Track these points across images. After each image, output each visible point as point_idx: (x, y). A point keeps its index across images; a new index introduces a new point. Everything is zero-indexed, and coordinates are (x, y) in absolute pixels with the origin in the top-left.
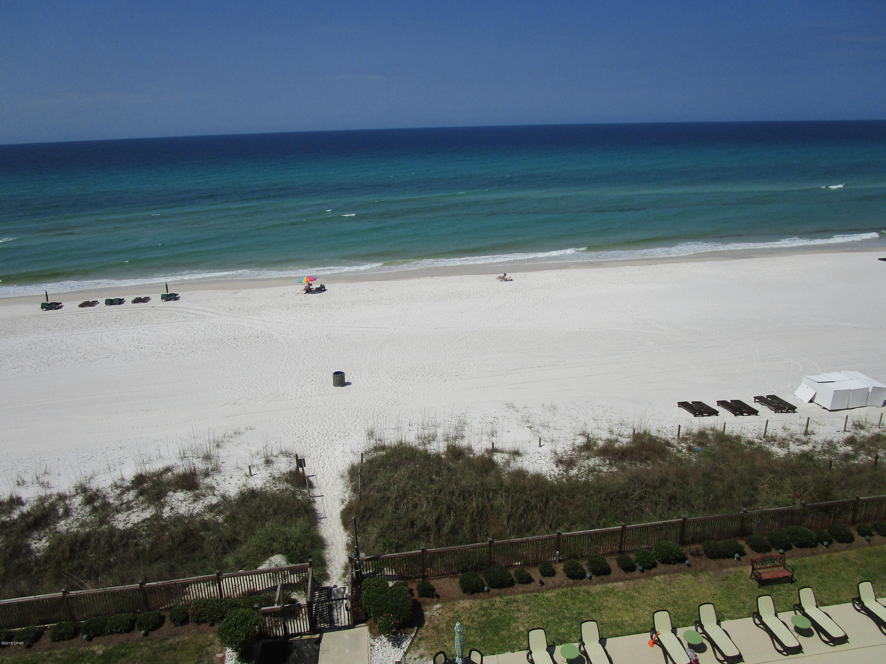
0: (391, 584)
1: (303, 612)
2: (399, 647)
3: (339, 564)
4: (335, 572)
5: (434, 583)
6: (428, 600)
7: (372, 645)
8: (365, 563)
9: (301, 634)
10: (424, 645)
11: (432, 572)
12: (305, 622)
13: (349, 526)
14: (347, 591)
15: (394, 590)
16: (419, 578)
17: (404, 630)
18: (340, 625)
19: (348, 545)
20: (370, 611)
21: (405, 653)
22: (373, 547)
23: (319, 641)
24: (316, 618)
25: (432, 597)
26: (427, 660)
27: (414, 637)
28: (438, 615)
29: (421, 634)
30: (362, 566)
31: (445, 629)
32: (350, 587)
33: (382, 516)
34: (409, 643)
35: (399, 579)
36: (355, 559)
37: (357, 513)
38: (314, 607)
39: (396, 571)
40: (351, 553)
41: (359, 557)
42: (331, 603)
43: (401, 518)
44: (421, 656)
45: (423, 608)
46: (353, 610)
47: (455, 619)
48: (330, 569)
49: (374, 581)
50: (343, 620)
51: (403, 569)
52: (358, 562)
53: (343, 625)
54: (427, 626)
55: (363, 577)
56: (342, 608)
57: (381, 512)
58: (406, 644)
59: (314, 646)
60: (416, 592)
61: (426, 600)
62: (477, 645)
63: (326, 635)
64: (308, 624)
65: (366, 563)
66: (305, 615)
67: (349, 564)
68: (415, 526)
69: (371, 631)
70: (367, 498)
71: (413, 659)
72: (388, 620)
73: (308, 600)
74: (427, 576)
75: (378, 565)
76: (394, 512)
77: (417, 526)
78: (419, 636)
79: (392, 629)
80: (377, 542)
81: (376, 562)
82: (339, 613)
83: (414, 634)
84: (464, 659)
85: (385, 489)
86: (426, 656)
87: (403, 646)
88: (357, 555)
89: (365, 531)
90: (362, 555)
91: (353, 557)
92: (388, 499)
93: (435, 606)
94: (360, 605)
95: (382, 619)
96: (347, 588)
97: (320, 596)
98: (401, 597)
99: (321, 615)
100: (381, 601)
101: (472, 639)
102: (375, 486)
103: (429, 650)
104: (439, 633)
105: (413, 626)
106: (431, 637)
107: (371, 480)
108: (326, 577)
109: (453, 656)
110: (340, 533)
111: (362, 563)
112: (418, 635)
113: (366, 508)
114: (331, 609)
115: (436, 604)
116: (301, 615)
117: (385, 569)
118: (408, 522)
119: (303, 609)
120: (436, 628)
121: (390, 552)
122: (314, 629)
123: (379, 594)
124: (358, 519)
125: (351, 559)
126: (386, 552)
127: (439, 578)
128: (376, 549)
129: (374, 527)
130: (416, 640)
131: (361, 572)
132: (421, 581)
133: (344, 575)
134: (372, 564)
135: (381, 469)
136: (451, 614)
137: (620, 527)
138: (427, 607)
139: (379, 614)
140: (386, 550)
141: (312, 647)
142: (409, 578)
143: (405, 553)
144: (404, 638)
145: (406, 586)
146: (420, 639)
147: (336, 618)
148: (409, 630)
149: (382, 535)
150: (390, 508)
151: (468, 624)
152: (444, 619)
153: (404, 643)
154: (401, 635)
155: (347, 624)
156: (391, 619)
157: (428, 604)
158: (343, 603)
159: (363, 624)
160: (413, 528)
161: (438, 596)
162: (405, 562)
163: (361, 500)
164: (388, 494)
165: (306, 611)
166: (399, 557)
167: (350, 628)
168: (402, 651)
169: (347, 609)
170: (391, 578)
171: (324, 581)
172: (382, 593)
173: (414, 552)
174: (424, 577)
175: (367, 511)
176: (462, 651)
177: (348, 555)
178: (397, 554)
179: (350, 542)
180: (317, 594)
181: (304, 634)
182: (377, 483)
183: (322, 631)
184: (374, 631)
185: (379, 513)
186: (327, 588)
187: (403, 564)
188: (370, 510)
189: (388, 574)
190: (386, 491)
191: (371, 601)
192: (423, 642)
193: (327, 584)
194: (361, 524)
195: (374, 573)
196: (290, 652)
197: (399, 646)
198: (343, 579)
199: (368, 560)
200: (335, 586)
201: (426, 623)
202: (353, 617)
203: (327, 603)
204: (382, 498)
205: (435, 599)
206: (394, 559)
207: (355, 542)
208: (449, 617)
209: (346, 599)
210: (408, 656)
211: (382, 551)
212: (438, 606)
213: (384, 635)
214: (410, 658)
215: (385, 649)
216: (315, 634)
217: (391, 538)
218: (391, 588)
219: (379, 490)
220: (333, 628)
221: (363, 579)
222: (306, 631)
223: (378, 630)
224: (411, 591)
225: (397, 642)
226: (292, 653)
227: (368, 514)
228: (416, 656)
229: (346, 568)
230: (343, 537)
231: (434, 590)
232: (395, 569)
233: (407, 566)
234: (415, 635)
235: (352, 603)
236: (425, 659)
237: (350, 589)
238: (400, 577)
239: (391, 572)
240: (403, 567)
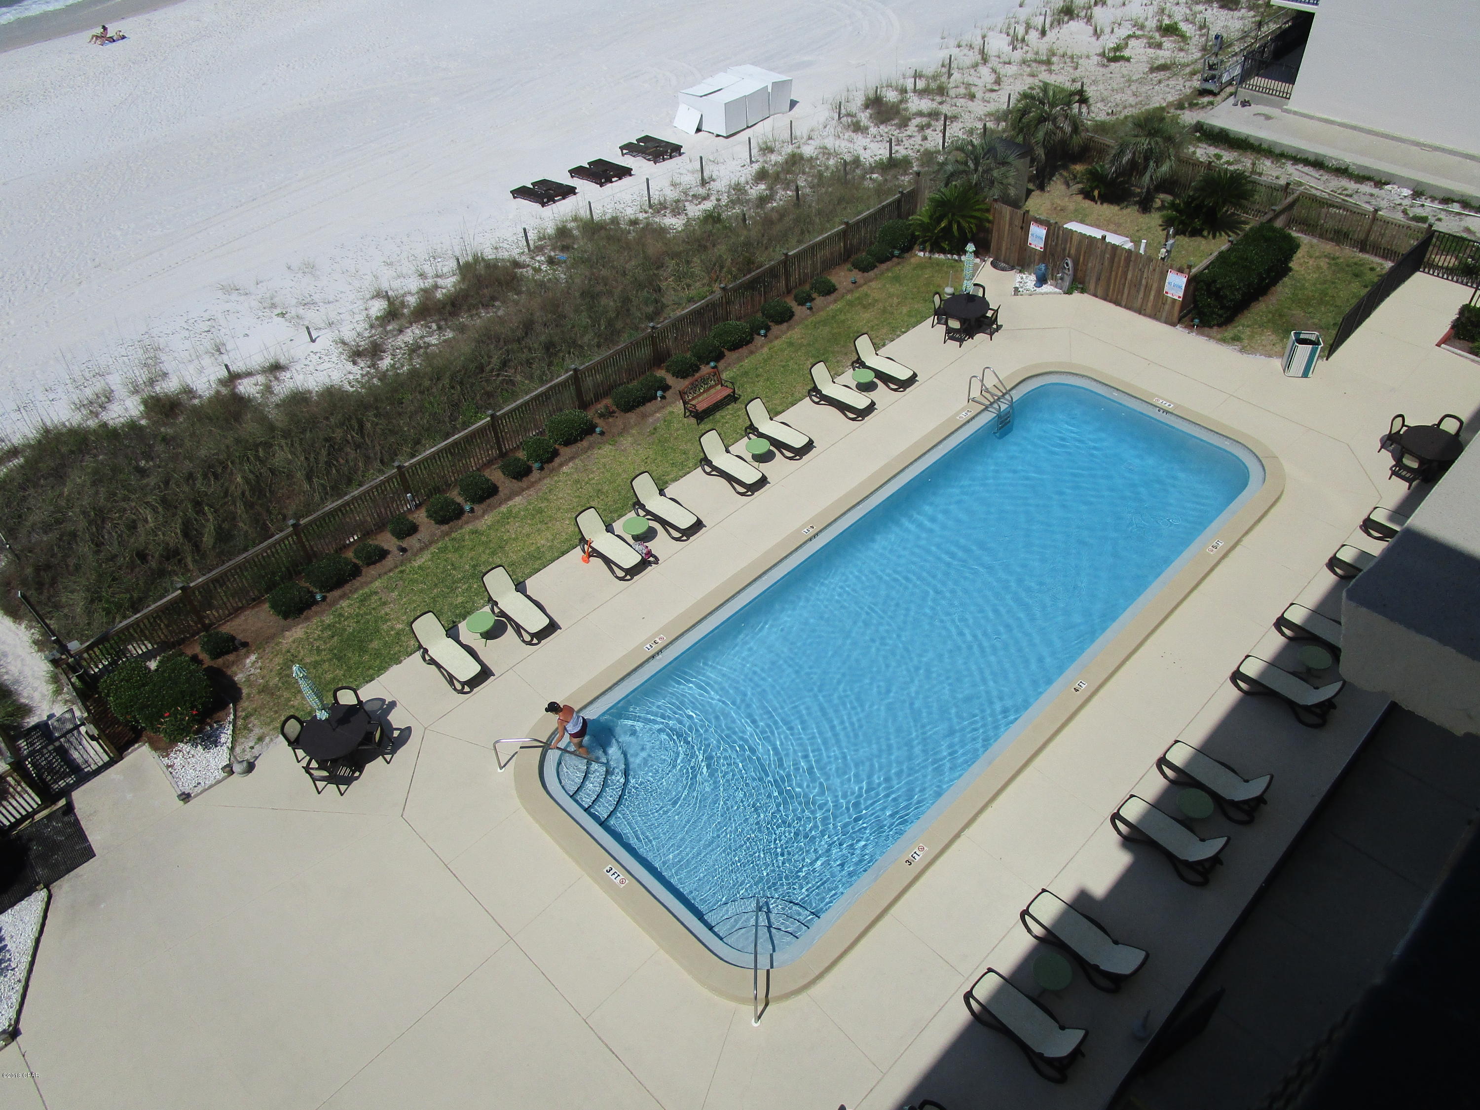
0: (153, 665)
1: (13, 782)
2: (216, 746)
3: (38, 678)
4: (37, 695)
5: (227, 628)
6: (231, 657)
7: (168, 766)
8: (86, 655)
9: (30, 815)
10: (256, 722)
11: (216, 614)
12: (26, 796)
13: (21, 613)
14: (78, 714)
15: (164, 671)
16: (198, 633)
17: (212, 719)
18: (94, 767)
19: (36, 642)
20: (137, 722)
21: (232, 749)
22: (89, 624)
23: (69, 808)
24: (43, 780)
25: (236, 649)
26: (271, 739)
27: (235, 720)
28: (259, 671)
29: (244, 710)
30: (84, 663)
31: (280, 684)
32: (80, 704)
33: (78, 567)
34: (230, 732)
35: (164, 651)
36: (64, 657)
37: (24, 583)
38: (29, 766)
39: (153, 641)
40: (50, 651)
41: (68, 651)
42: (57, 744)
43: (116, 556)
44: (260, 739)
45: (229, 673)
46: (106, 735)
47: (290, 663)
48: (25, 694)
49: (120, 673)
50: (96, 758)
51: (163, 633)
52: (71, 660)
53: (101, 763)
54: (249, 695)
55: (96, 678)
56: (84, 742)
57: (72, 562)
58: (226, 737)
59: (66, 819)
60: (204, 656)
61: (228, 660)
62: (340, 680)
63: (76, 795)
64: (33, 795)
65: (89, 655)
66: (19, 784)
67: (56, 671)
68: (150, 558)
69: (155, 747)
70: (30, 552)
71: (248, 750)
72: (176, 718)
73: (10, 760)
74: (211, 625)
75: (112, 647)
76: (98, 552)
77: (153, 557)
78: (242, 714)
79: (192, 727)
80: (89, 612)
81: (107, 645)
82: (82, 751)
83: (232, 717)
84: (329, 709)
85: (58, 522)
86: (268, 735)
87: (223, 740)
88: (64, 649)
89: (57, 606)
90: (74, 646)
91: (58, 655)
92: (74, 535)
93: (248, 661)
94: (116, 721)
95: (166, 722)
96: (75, 708)
97: (32, 744)
98: (181, 675)
99: (50, 769)
100: (148, 698)
101: (329, 676)
102: (33, 525)
103: (269, 724)
104: (273, 694)
105: (224, 706)
106: (263, 706)
107: (20, 517)
108: (26, 710)
109: (310, 713)
110: (10, 631)
111: (81, 658)
112: (239, 714)
113: (37, 569)
114: (63, 752)
115: (247, 656)
116: (11, 790)
117: (130, 647)
118: (132, 557)
119: (9, 779)
120: (265, 690)
121: (125, 617)
122: (47, 796)
123: (139, 689)
124: (32, 593)
125: (55, 662)
126: (117, 620)
127: (235, 617)
128: (95, 624)
129: (72, 592)
130: (240, 722)
131: (86, 672)
132: (204, 636)
133: (58, 692)
134: (101, 651)
135: (31, 491)
136: (279, 660)
137: (489, 419)
138: (235, 668)
139: (153, 719)
140: (114, 618)
141: (63, 822)
142: (181, 642)
143: (153, 606)
144: (217, 729)
145: (180, 655)
146: (246, 718)
147: (80, 761)
148: (221, 714)
149: (94, 598)
150: (84, 548)
151: (313, 659)
152: (271, 671)
153: (222, 735)
154: (211, 727)
155: (106, 758)
156: (181, 714)
157: (233, 663)
158: (80, 733)
159: (136, 746)
160: (147, 562)
161: (245, 645)
162: (162, 621)
163: (19, 559)
164: (70, 527)
165: (18, 778)
166: (146, 617)
167: (116, 762)
168: (225, 748)
169: (93, 738)
170: (149, 655)
171: (23, 718)
172: (144, 685)
173: (169, 597)
174: (206, 628)
175: (42, 573)
176: (321, 701)
177: (46, 658)
178: (138, 615)
179: (37, 636)
180: (22, 743)
181: (36, 812)
182: (36, 517)
183: (66, 792)
184: (162, 745)
185: (67, 566)
186: (37, 727)
187: (160, 625)
188: (48, 567)
189: (140, 652)
190: (61, 523)
191: (132, 706)
192: (253, 718)
193: (32, 721)
194: (43, 598)
195: (114, 663)
196: (26, 849)
197: (216, 743)
198: (59, 698)
199: (90, 648)
200: (51, 716)
201: (245, 691)
202: (112, 743)
203: (51, 747)
204: (60, 539)
205: (243, 651)
206: (138, 626)
207: (47, 631)
208: (279, 664)
209: (83, 724)
210: (238, 750)
211: (108, 623)
212: (253, 657)
213: (182, 742)
214: (244, 750)
215: (193, 760)
216: (54, 802)
217: (113, 596)
218: (156, 670)
219: (47, 528)
220: (83, 776)
221: (98, 681)
222: (35, 806)
223: (168, 740)
224: (195, 659)
225: (210, 741)
226: (30, 849)
227: (46, 577)
228: (251, 744)
229: (55, 679)
230: (21, 635)
231: (232, 638)
232: (147, 639)
233: (167, 626)
234: (235, 715)
235: (97, 726)
236: (267, 739)
237: (82, 707)
238: (164, 646)
239: (143, 647)
240: (161, 629)
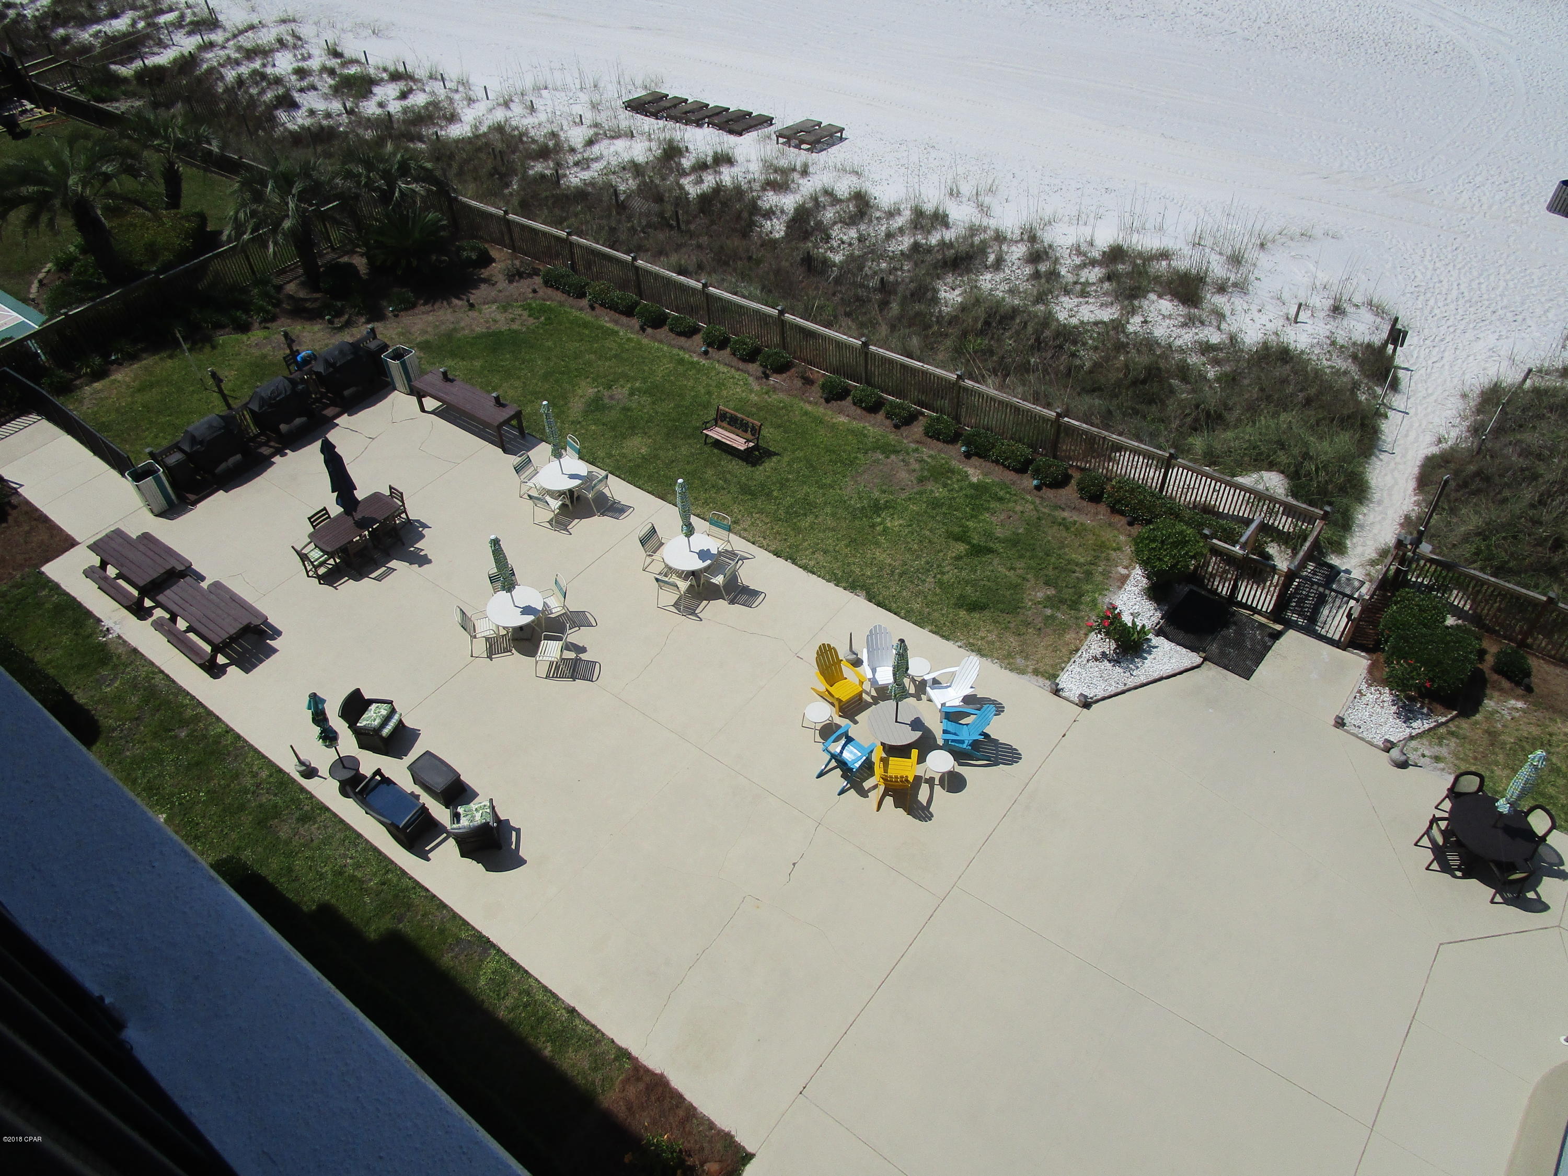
0: (1450, 621)
1: (1275, 581)
2: (1405, 722)
3: (1375, 540)
4: (1359, 550)
5: (1534, 663)
6: (1506, 684)
7: (1360, 692)
8: (1422, 562)
9: (1254, 610)
10: (1453, 745)
11: (1543, 645)
12: (1269, 597)
13: (1427, 489)
14: (1364, 590)
15: (1451, 634)
16: (1510, 640)
17: (1430, 703)
18: (1323, 632)
19: (1407, 518)
20: (1386, 642)
21: (1412, 738)
22: (1454, 545)
23: (1276, 636)
24: (1289, 601)
25: (1518, 684)
26: (1444, 769)
27: (1443, 724)
28: (1509, 718)
29: (1457, 727)
30: (1414, 566)
31: (1508, 746)
32: (1374, 587)
33: (1505, 501)
34: (1427, 726)
35: (1471, 622)
36: (1409, 547)
37: (1457, 473)
38: (1295, 584)
39: (1474, 606)
40: (1406, 533)
41: (1417, 547)
42: (1327, 592)
43: (1541, 524)
44: (1437, 759)
45: (1488, 692)
46: (1358, 624)
47: (1538, 744)
48: (1355, 540)
49: (1423, 600)
50: (1333, 629)
51: (1489, 610)
52: (1409, 554)
53: (1330, 635)
54: (1476, 723)
55: (1406, 583)
56: (1341, 611)
57: (1507, 493)
58: (1420, 725)
59: (1267, 639)
60: (1490, 660)
61: (1500, 683)
62: (1554, 804)
63: (1291, 633)
64: (1273, 602)
65: (1425, 565)
66: (1276, 587)
67: (1392, 550)
68: (1561, 551)
69: (1371, 670)
70: (1492, 457)
71: (1419, 753)
72: (1412, 672)
73: (1292, 567)
74: (1530, 647)
75: (1445, 578)
76: (1532, 506)
77: (1564, 553)
78: (1452, 727)
79: (1411, 690)
80: (1466, 539)
81: (1444, 573)
82: (1332, 614)
83: (1444, 719)
84: (1515, 810)
85: (1539, 457)
86: (1447, 763)
87: (1415, 725)
88: (1417, 543)
89: (1453, 511)
90: (1426, 548)
91: (1407, 542)
92: (1535, 477)
93: (1513, 702)
94: (1375, 624)
95: (1402, 665)
96: (1367, 585)
97: (1314, 573)
98: (1457, 651)
99: (1301, 601)
100: (1416, 637)
101: (1551, 790)
102: (1519, 442)
103: (1458, 758)
104: (1492, 745)
105: (1449, 706)
106: (1471, 742)
107: (1521, 426)
108: (1340, 549)
109: (1496, 792)
110: (1404, 492)
111: (1418, 561)
112: (1450, 724)
113: (1478, 473)
114: (1321, 601)
115: (1517, 698)
116: (1268, 583)
117: (1455, 592)
118: (1550, 536)
119: (1276, 577)
120: (1492, 735)
121: (1482, 569)
122: (1278, 614)
123: (1419, 624)
124: (1453, 484)
125: (1400, 544)
126: (1474, 565)
127: (1553, 663)
128: (1457, 552)
129: (1476, 512)
130: (1442, 730)
131: (1406, 573)
132: (1512, 648)
133: (1373, 563)
134: (1435, 571)
135: (1553, 417)
136: (1535, 731)
138: (1496, 694)
139: (1398, 653)
140: (1475, 562)
141: (1263, 638)
142: (1490, 631)
143: (1511, 586)
144: (1422, 714)
145: (1477, 638)
146: (1452, 734)
147: (1322, 619)
148: (1440, 708)
149: (1483, 534)
150: (1528, 494)
151: (1559, 764)
152: (1517, 730)
153: (1419, 721)
154: (1422, 707)
155: (1337, 637)
156: (1419, 675)
157: (1501, 690)
158: (1347, 603)
159: (1363, 654)
160: (1554, 552)
161: (1529, 689)
162: (1501, 602)
163: (1478, 453)
164: (1541, 468)
165: (1281, 582)
166: (1496, 586)
167: (1338, 647)
168: (1408, 730)
169: (1349, 616)
170: (1457, 612)
171: (1333, 552)
172: (1425, 626)
173: (1531, 594)
174: (1522, 644)
175: (1477, 479)
176: (1520, 797)
177: (1399, 535)
178: (1493, 579)
179: (1413, 515)
180: (1311, 566)
181: (1259, 613)
182: (1531, 438)
183: (1289, 625)
184: (1377, 674)
185: (1500, 493)
186: (1331, 567)
187: (1495, 602)
188: (1487, 479)
189: (1456, 603)
190: (1540, 460)
191: (1399, 628)
192: (1454, 740)
193: (1334, 560)
194: (1453, 495)
195: (1430, 588)
196: (1226, 625)
197: (1407, 720)
198: (1368, 567)
199: (1432, 561)
200: (1348, 572)
201: (1478, 717)
202: (1354, 633)
203: (1321, 589)
204: (1522, 470)
205: (1520, 691)
206: (1482, 585)
207: (1424, 520)
208: (1529, 733)
209: (1357, 600)
210: (1413, 744)
211: (1466, 560)
212: (1520, 704)
213: (1391, 690)
214: (1416, 750)
215: (1379, 710)
216: (1276, 621)
217: (1497, 546)
218: (1447, 627)
219: (1526, 452)
220: (1310, 630)
221: (1404, 587)
222: (1264, 609)
223: (1385, 677)
224: (1482, 653)
225: (1407, 713)
226: (1228, 628)
227: (1477, 484)
228: (1426, 753)
229: (1383, 553)
230: (1406, 502)
231: (1527, 673)
232: (1473, 601)
233: (1499, 609)
234: (1447, 722)
235: (1362, 612)
236: (1441, 765)
237: (1372, 590)
238: (1476, 619)
239: (1462, 602)
240: (1492, 606)
